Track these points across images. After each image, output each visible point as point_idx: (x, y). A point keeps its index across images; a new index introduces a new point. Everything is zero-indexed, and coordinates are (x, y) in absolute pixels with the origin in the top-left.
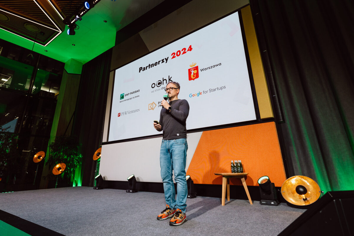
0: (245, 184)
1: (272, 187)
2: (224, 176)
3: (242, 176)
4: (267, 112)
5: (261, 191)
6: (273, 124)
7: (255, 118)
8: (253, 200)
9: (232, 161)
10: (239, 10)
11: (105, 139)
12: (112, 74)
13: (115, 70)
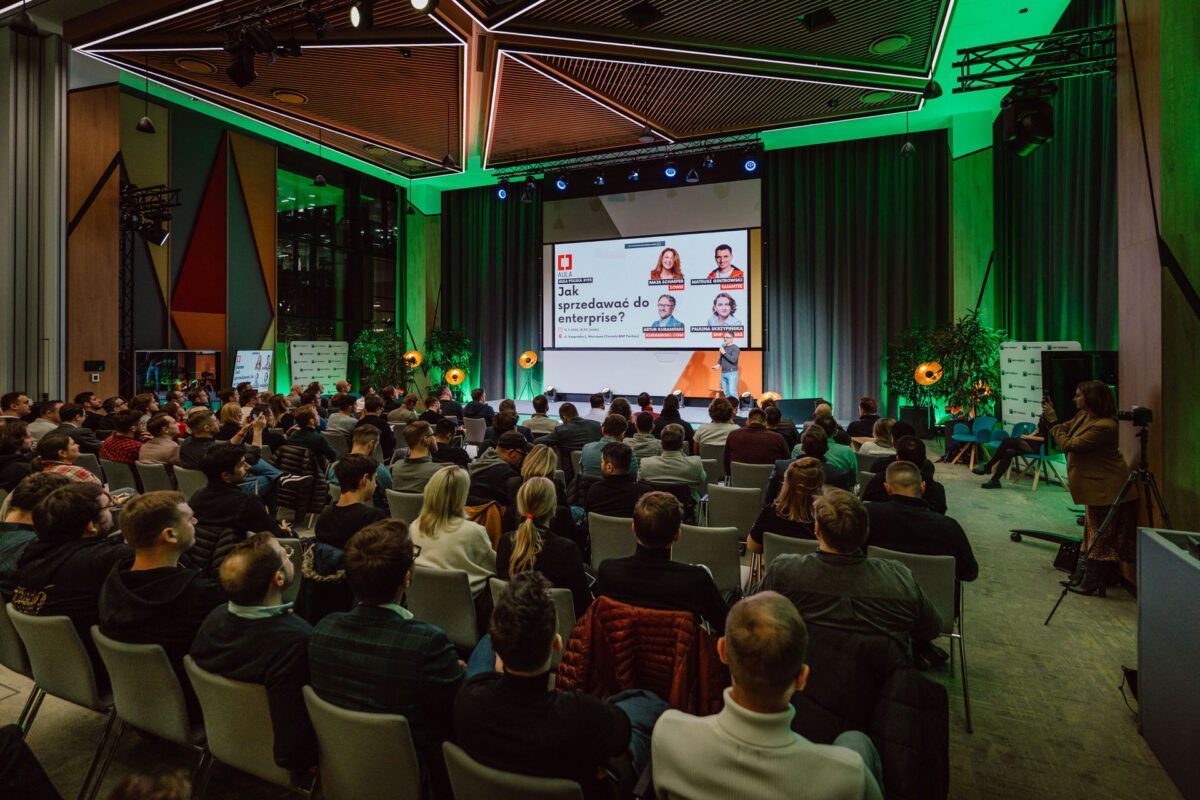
1: (752, 399)
4: (757, 342)
5: (742, 401)
6: (760, 353)
7: (747, 346)
10: (749, 230)
11: (547, 343)
12: (547, 249)
13: (553, 244)
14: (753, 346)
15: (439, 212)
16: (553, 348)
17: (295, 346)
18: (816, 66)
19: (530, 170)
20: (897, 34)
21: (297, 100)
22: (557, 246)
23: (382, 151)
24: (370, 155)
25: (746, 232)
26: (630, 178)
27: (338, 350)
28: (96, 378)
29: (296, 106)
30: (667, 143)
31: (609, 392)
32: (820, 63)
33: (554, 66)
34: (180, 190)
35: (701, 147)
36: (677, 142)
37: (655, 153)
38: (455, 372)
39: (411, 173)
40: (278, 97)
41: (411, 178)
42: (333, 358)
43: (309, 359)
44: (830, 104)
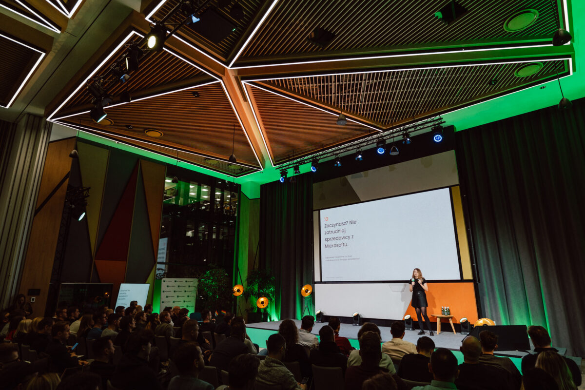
0: (451, 322)
1: (468, 324)
2: (438, 317)
3: (450, 318)
4: (468, 275)
5: (461, 326)
6: (472, 284)
7: (459, 279)
8: (456, 332)
9: (443, 307)
10: (450, 187)
11: (317, 279)
12: (315, 213)
13: (319, 210)
14: (465, 278)
15: (259, 197)
16: (321, 282)
17: (164, 281)
18: (463, 51)
19: (296, 163)
20: (523, 10)
21: (156, 134)
22: (321, 211)
23: (214, 161)
24: (210, 165)
25: (448, 189)
26: (356, 159)
27: (191, 284)
28: (33, 300)
29: (156, 138)
30: (378, 132)
31: (358, 316)
32: (466, 48)
33: (278, 86)
34: (90, 188)
35: (401, 131)
36: (384, 131)
37: (371, 140)
38: (262, 299)
39: (237, 174)
40: (147, 134)
41: (237, 177)
42: (187, 289)
43: (172, 289)
44: (490, 83)
